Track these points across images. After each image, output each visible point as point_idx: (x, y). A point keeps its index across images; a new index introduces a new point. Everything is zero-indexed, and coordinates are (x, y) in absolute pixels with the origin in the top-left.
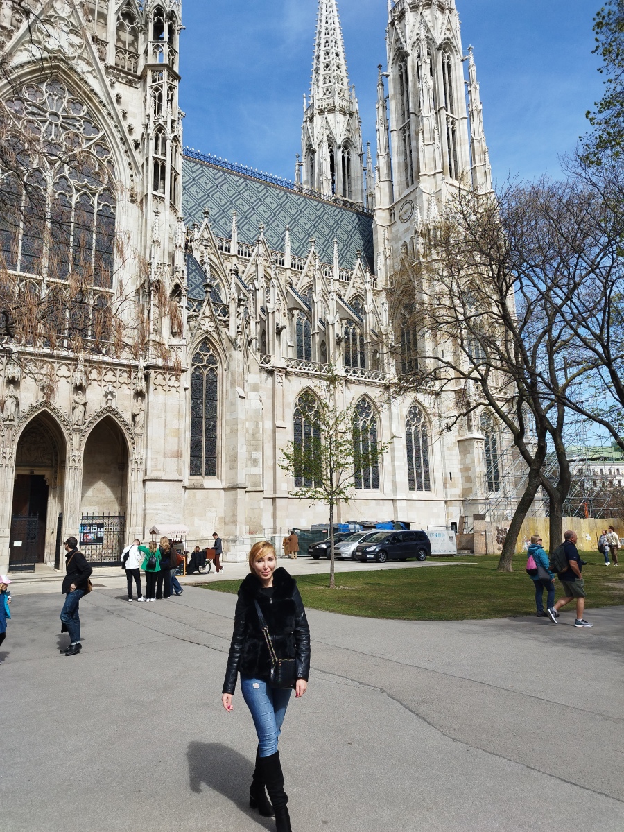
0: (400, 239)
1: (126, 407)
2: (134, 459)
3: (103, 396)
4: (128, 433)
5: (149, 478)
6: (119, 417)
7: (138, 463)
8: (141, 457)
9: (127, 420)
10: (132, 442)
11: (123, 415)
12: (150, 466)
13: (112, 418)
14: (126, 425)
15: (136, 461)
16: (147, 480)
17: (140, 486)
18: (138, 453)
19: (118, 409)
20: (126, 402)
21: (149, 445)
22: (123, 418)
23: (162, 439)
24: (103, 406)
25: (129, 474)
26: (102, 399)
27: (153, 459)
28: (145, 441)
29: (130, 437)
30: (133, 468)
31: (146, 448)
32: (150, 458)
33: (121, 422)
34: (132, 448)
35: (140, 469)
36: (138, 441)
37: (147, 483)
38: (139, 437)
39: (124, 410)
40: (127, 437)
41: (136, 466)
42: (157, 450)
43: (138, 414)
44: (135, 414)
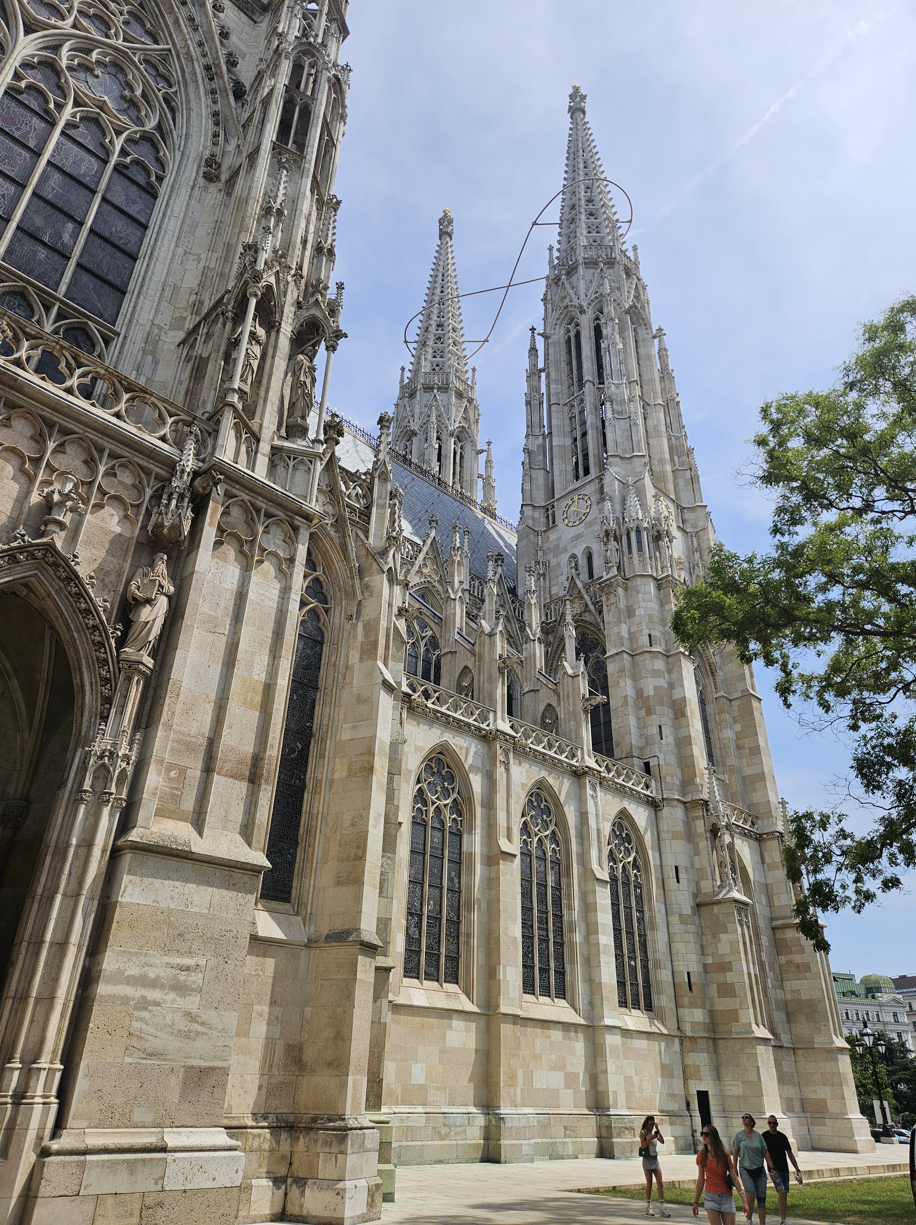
0: (565, 550)
1: (107, 574)
2: (95, 754)
3: (30, 508)
4: (92, 657)
5: (141, 838)
6: (76, 594)
7: (109, 772)
8: (127, 752)
9: (101, 609)
10: (101, 693)
11: (90, 590)
12: (155, 794)
13: (44, 594)
14: (93, 626)
15: (104, 765)
16: (131, 848)
17: (99, 866)
18: (117, 735)
19: (77, 563)
20: (110, 558)
21: (164, 713)
22: (91, 600)
23: (213, 704)
24: (23, 535)
25: (62, 811)
26: (24, 516)
27: (168, 770)
28: (149, 703)
29: (100, 674)
30: (86, 791)
31: (146, 728)
32: (161, 762)
33: (75, 612)
34: (96, 716)
35: (113, 796)
36: (128, 690)
37: (127, 859)
38: (136, 678)
39: (97, 579)
40: (85, 670)
41: (100, 783)
42: (188, 739)
43: (149, 601)
44: (134, 599)
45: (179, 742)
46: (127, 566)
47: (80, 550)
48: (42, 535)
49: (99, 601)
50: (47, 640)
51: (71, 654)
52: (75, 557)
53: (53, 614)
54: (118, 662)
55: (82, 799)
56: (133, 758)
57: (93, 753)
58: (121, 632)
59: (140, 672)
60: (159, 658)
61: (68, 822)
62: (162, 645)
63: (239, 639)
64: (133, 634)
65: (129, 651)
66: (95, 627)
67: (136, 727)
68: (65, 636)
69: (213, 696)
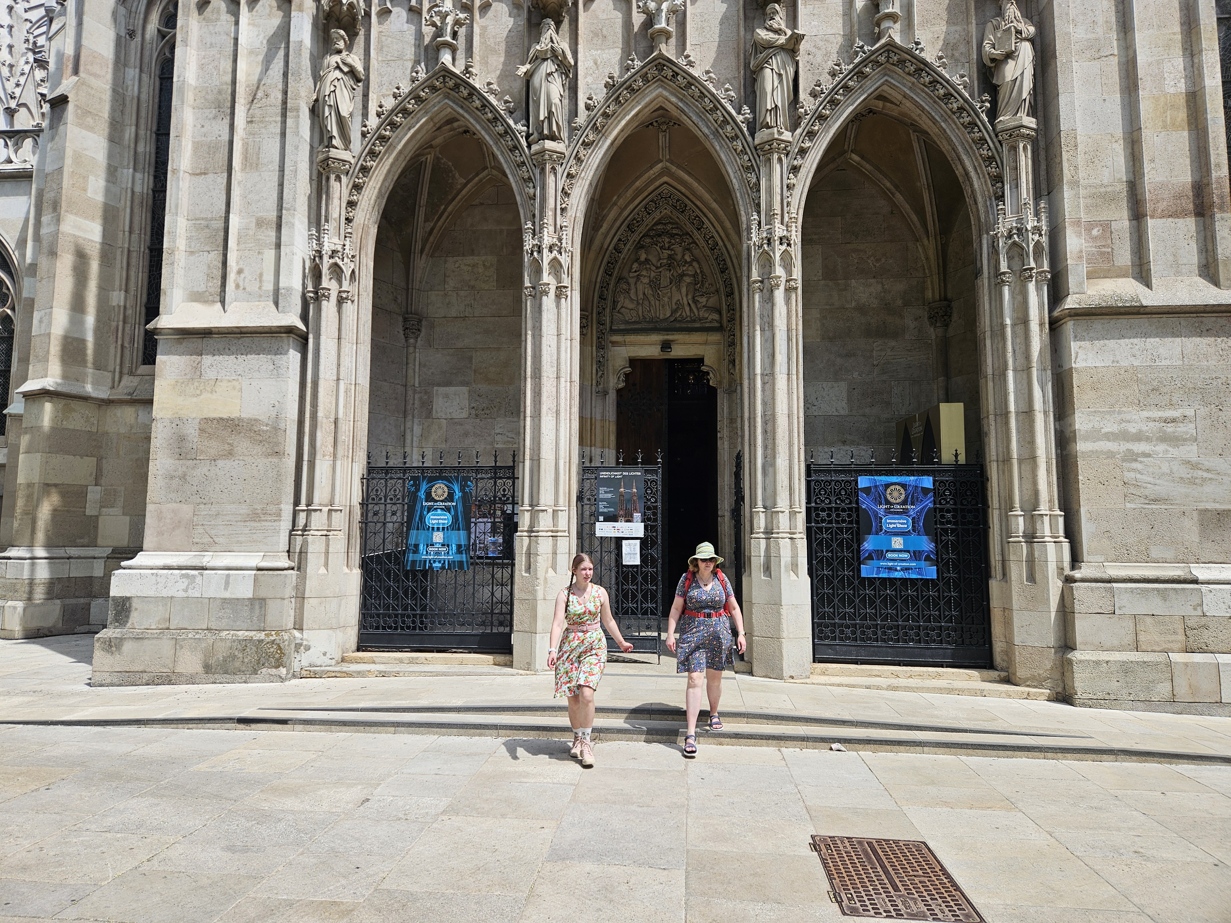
1: (955, 47)
2: (1002, 236)
3: (858, 16)
4: (967, 141)
5: (1079, 304)
6: (930, 83)
7: (1022, 248)
8: (1036, 224)
9: (961, 87)
10: (989, 174)
11: (943, 72)
12: (1080, 257)
13: (900, 97)
14: (958, 108)
15: (1015, 243)
16: (1070, 316)
17: (1041, 340)
18: (1019, 210)
19: (922, 50)
20: (953, 28)
21: (1066, 171)
22: (947, 81)
23: (1122, 142)
24: (862, 47)
25: (986, 298)
26: (856, 27)
27: (1089, 230)
28: (1043, 167)
29: (981, 155)
30: (1004, 273)
31: (1049, 193)
32: (1077, 223)
33: (935, 102)
34: (990, 199)
35: (1035, 271)
36: (1016, 161)
37: (1069, 327)
38: (1021, 145)
39: (947, 56)
40: (964, 157)
41: (1017, 262)
42: (1103, 190)
43: (1010, 55)
44: (993, 60)
45: (1092, 196)
46: (973, 28)
47: (919, 34)
48: (879, 39)
49: (956, 80)
50: (916, 145)
51: (945, 147)
52: (917, 43)
53: (915, 113)
54: (997, 136)
55: (1003, 281)
56: (1044, 228)
57: (999, 235)
58: (989, 102)
59: (1023, 136)
60: (1040, 114)
61: (996, 306)
62: (1040, 98)
63: (1135, 51)
64: (1004, 97)
65: (1005, 119)
66: (961, 109)
67: (1037, 197)
68: (933, 130)
69: (1119, 132)
